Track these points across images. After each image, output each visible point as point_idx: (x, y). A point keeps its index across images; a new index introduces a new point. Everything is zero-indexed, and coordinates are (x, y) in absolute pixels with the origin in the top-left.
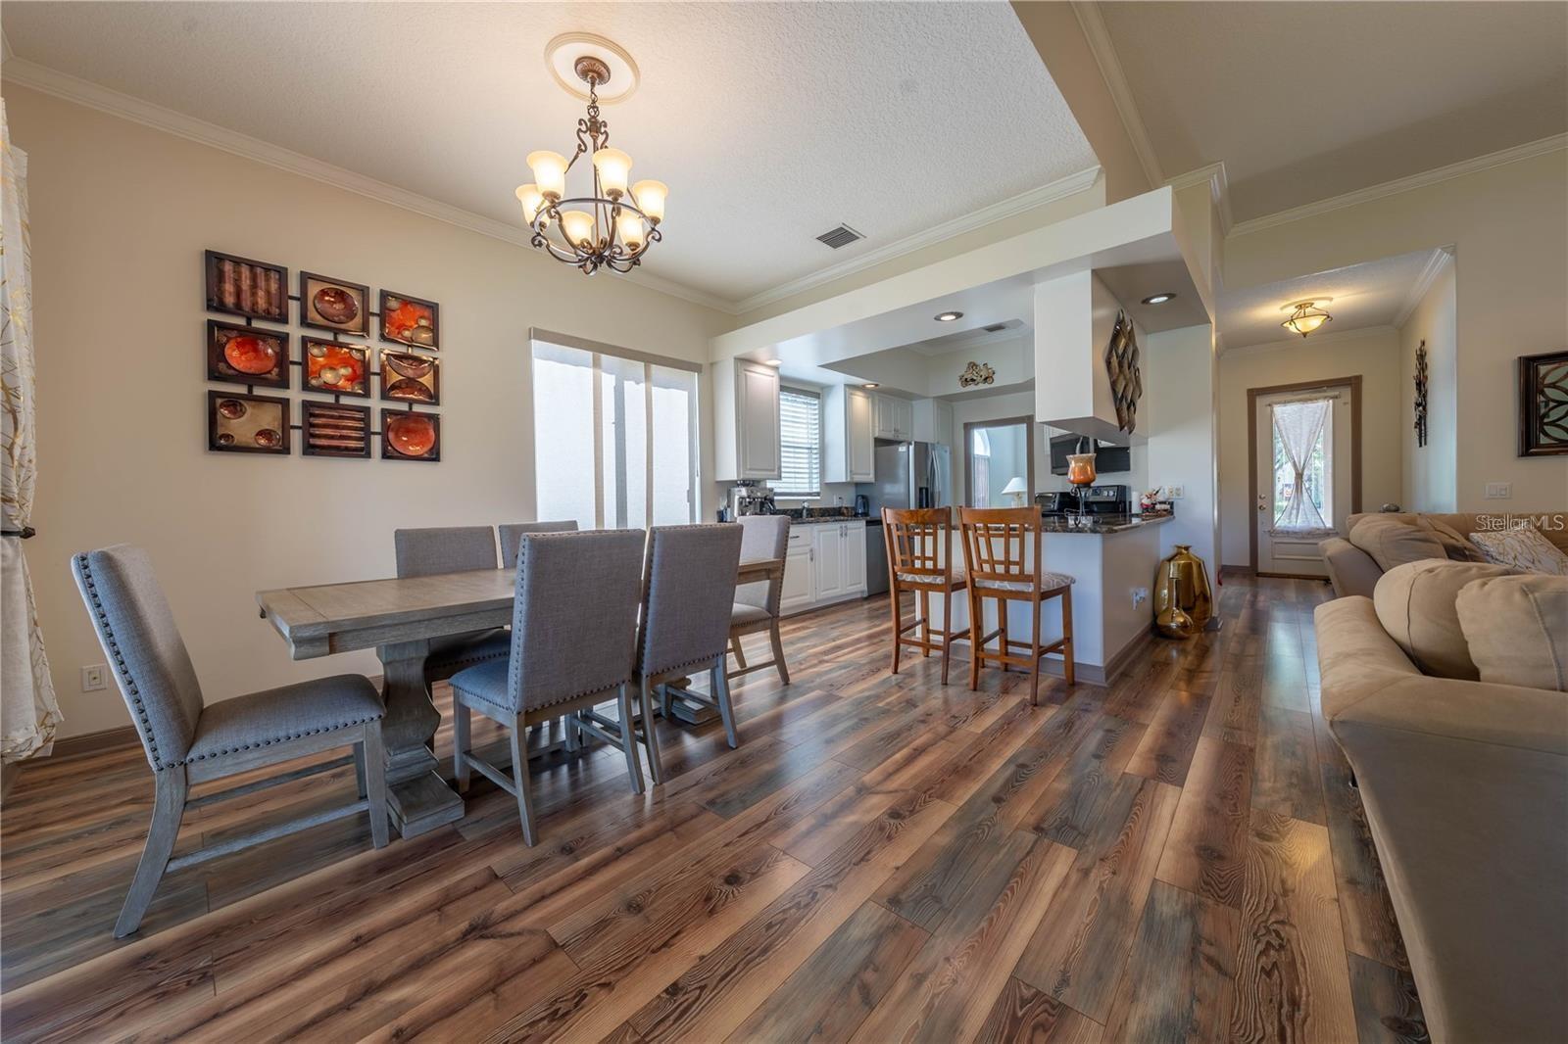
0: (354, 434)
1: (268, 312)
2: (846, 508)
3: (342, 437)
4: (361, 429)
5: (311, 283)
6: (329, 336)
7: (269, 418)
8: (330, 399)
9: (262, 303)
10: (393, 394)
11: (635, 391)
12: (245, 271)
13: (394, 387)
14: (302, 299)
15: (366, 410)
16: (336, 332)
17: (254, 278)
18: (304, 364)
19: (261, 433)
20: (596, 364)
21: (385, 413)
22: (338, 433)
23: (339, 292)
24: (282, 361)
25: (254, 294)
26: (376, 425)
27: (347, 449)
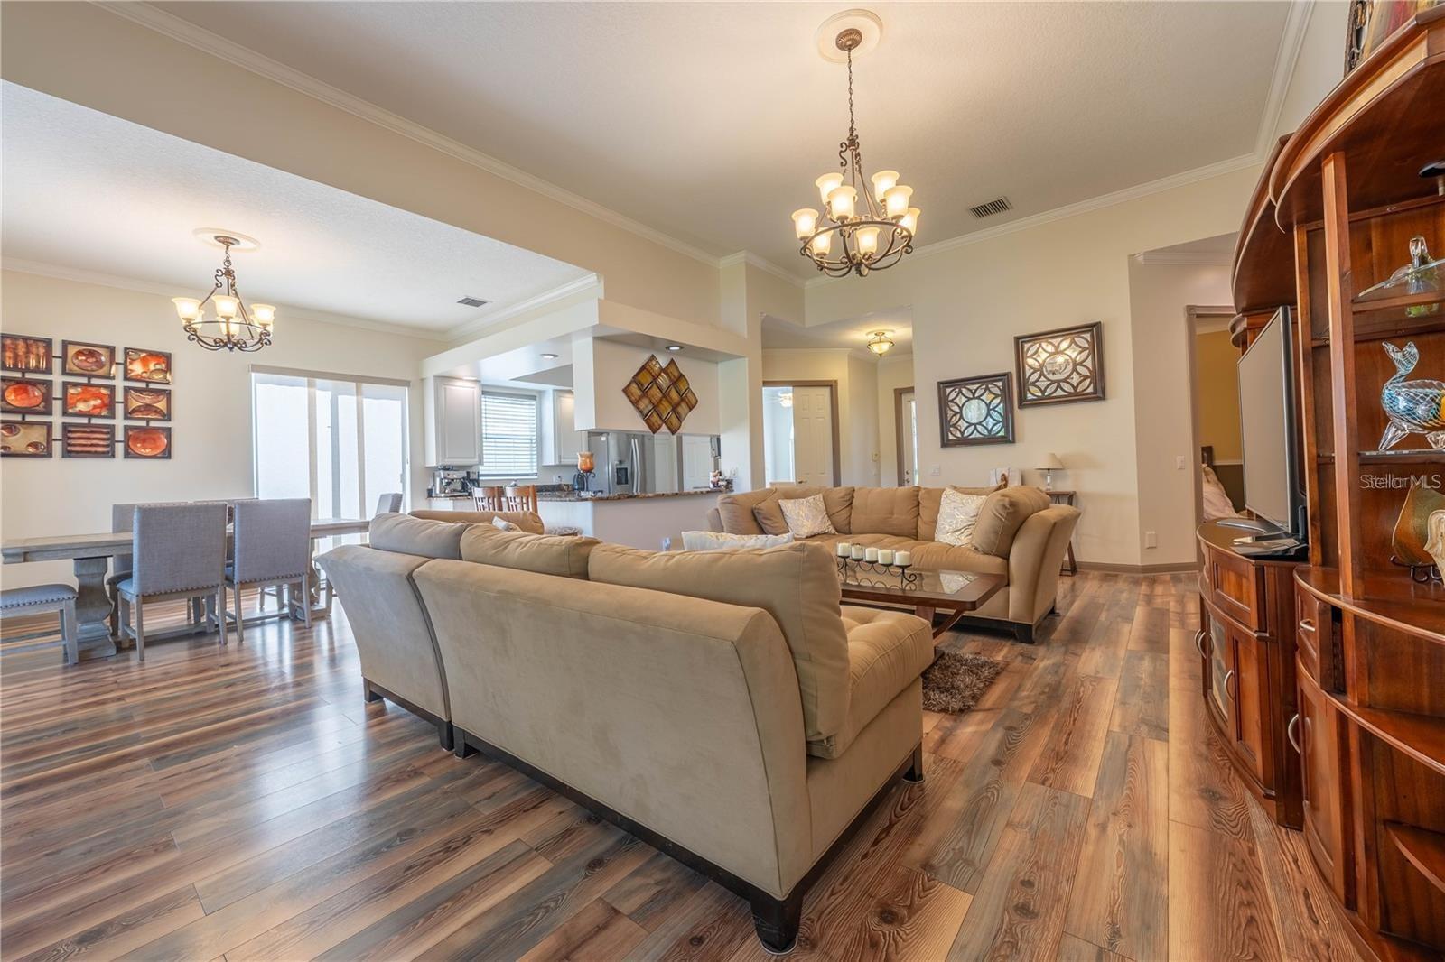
0: (101, 443)
1: (37, 367)
2: (567, 485)
3: (92, 445)
4: (108, 439)
5: (70, 347)
6: (84, 380)
7: (38, 435)
8: (85, 421)
9: (33, 363)
10: (135, 415)
11: (348, 403)
12: (21, 343)
13: (134, 411)
14: (64, 358)
15: (112, 427)
16: (90, 377)
17: (28, 346)
18: (64, 399)
19: (30, 445)
20: (310, 385)
21: (127, 428)
22: (89, 442)
23: (90, 352)
24: (47, 398)
25: (27, 357)
26: (120, 435)
27: (96, 452)
